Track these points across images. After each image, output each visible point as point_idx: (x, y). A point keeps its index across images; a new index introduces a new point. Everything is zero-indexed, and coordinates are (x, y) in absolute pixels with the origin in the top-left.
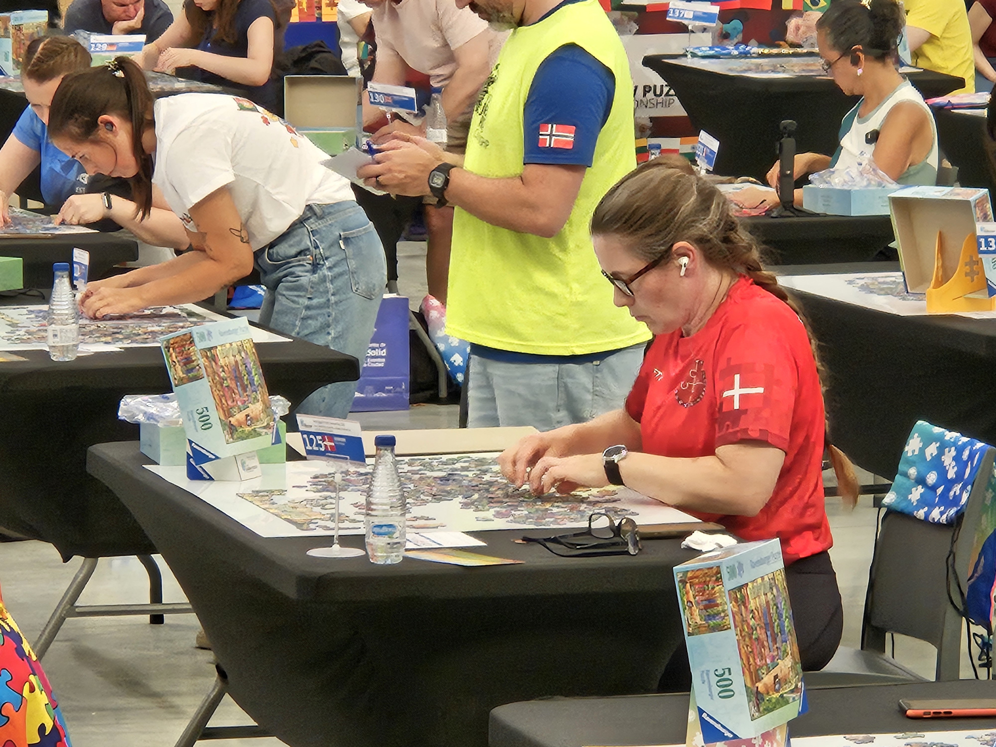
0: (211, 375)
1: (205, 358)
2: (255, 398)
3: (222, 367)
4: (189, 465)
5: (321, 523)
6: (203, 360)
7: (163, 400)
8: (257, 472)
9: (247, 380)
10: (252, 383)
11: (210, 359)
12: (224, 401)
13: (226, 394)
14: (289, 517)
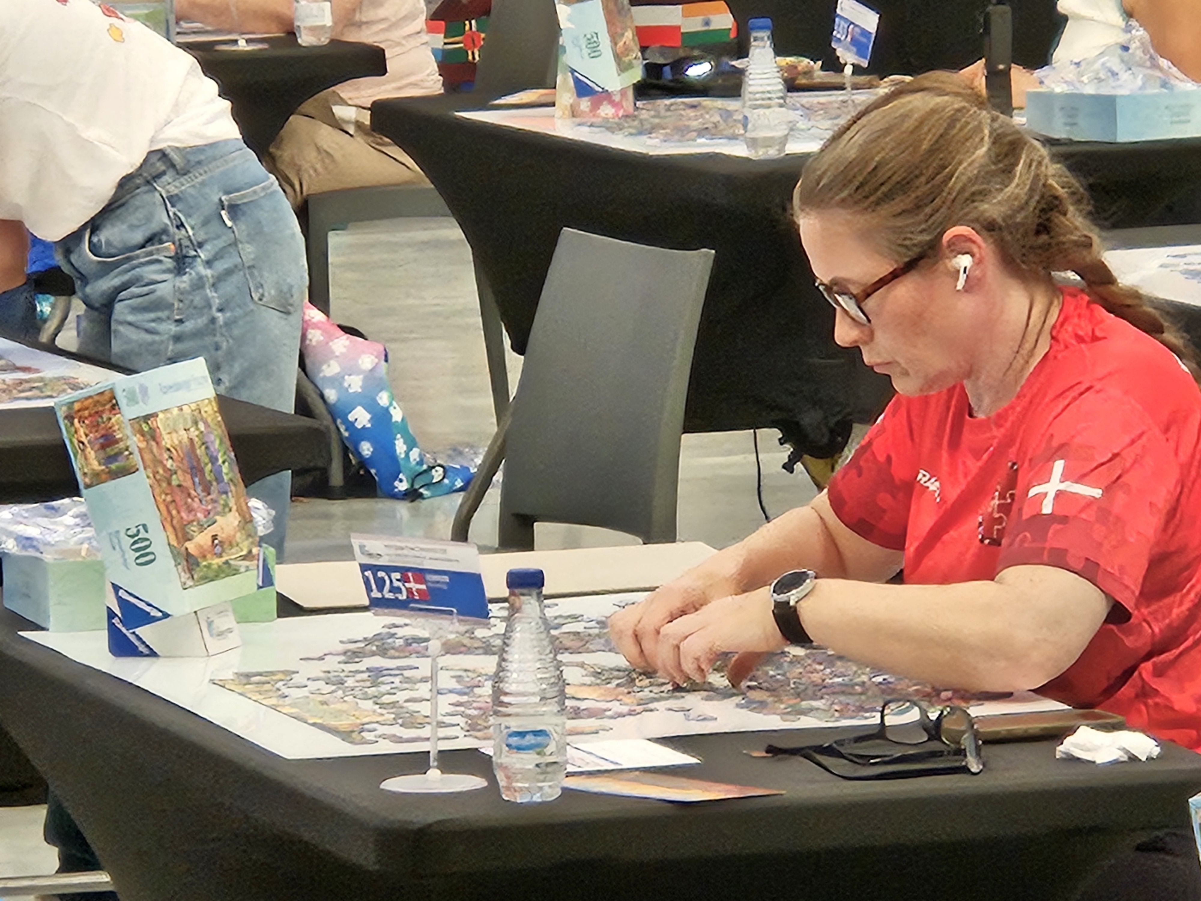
0: (152, 466)
1: (138, 436)
2: (226, 505)
3: (169, 450)
4: (113, 631)
5: (382, 730)
6: (135, 439)
7: (48, 513)
8: (233, 639)
9: (211, 471)
10: (219, 479)
11: (148, 437)
12: (174, 512)
13: (178, 499)
14: (319, 721)
